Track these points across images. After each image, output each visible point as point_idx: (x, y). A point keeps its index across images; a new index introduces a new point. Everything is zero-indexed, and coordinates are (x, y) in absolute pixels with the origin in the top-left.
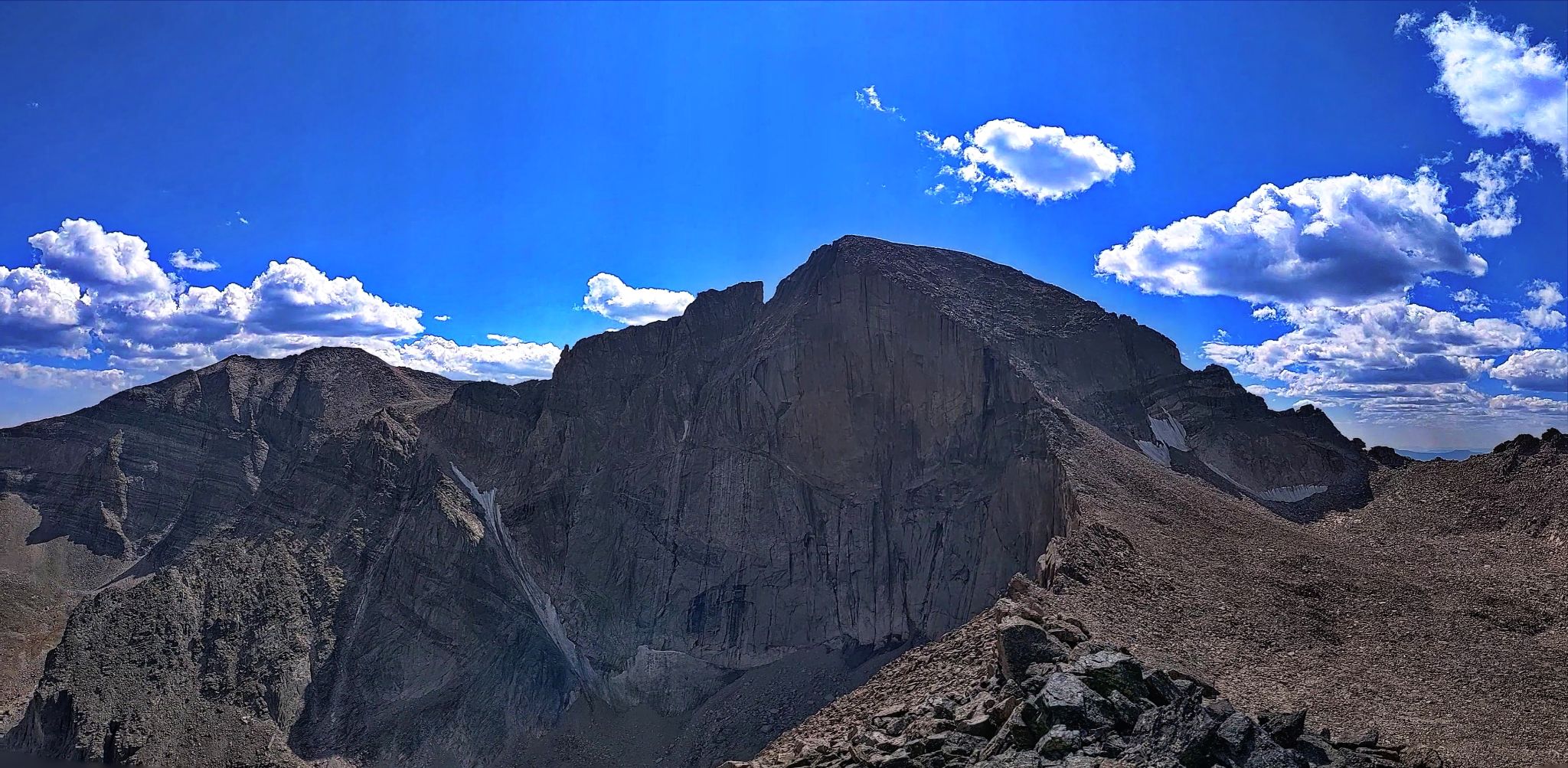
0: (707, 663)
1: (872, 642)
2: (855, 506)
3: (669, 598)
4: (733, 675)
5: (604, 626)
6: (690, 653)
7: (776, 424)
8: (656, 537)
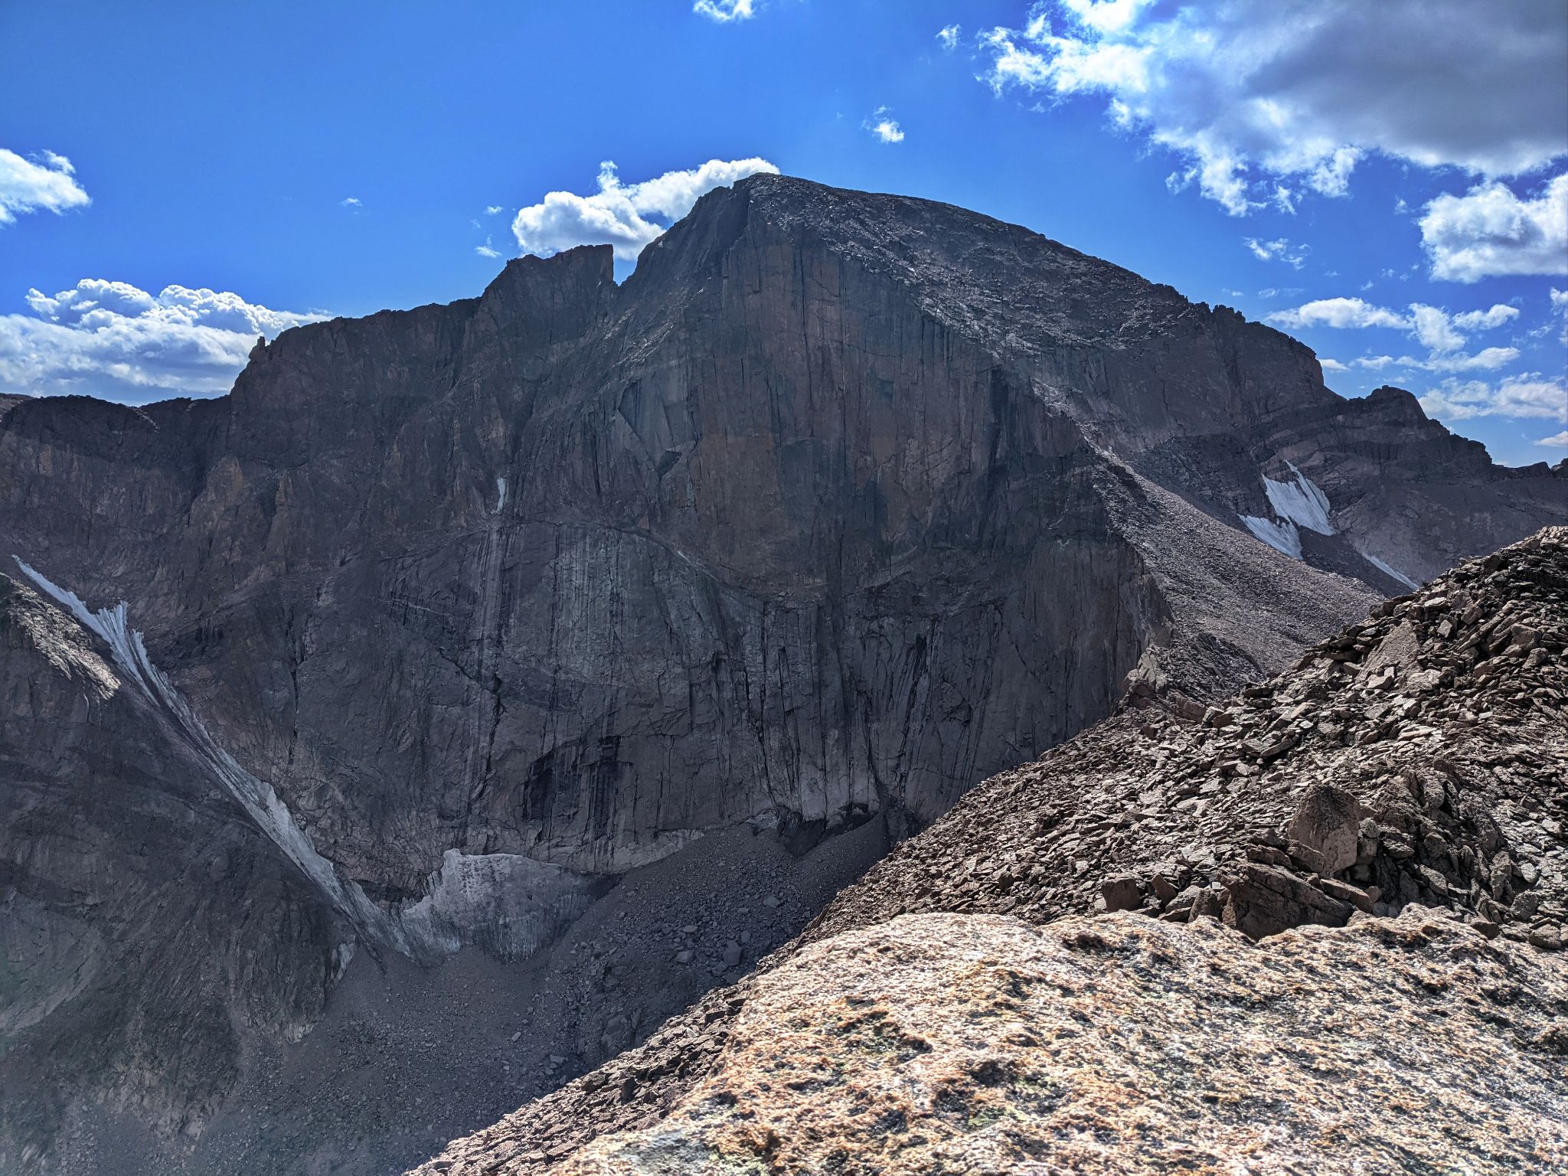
0: (560, 868)
1: (822, 817)
2: (788, 611)
3: (493, 766)
4: (603, 884)
5: (382, 823)
6: (529, 854)
7: (659, 485)
8: (462, 669)
